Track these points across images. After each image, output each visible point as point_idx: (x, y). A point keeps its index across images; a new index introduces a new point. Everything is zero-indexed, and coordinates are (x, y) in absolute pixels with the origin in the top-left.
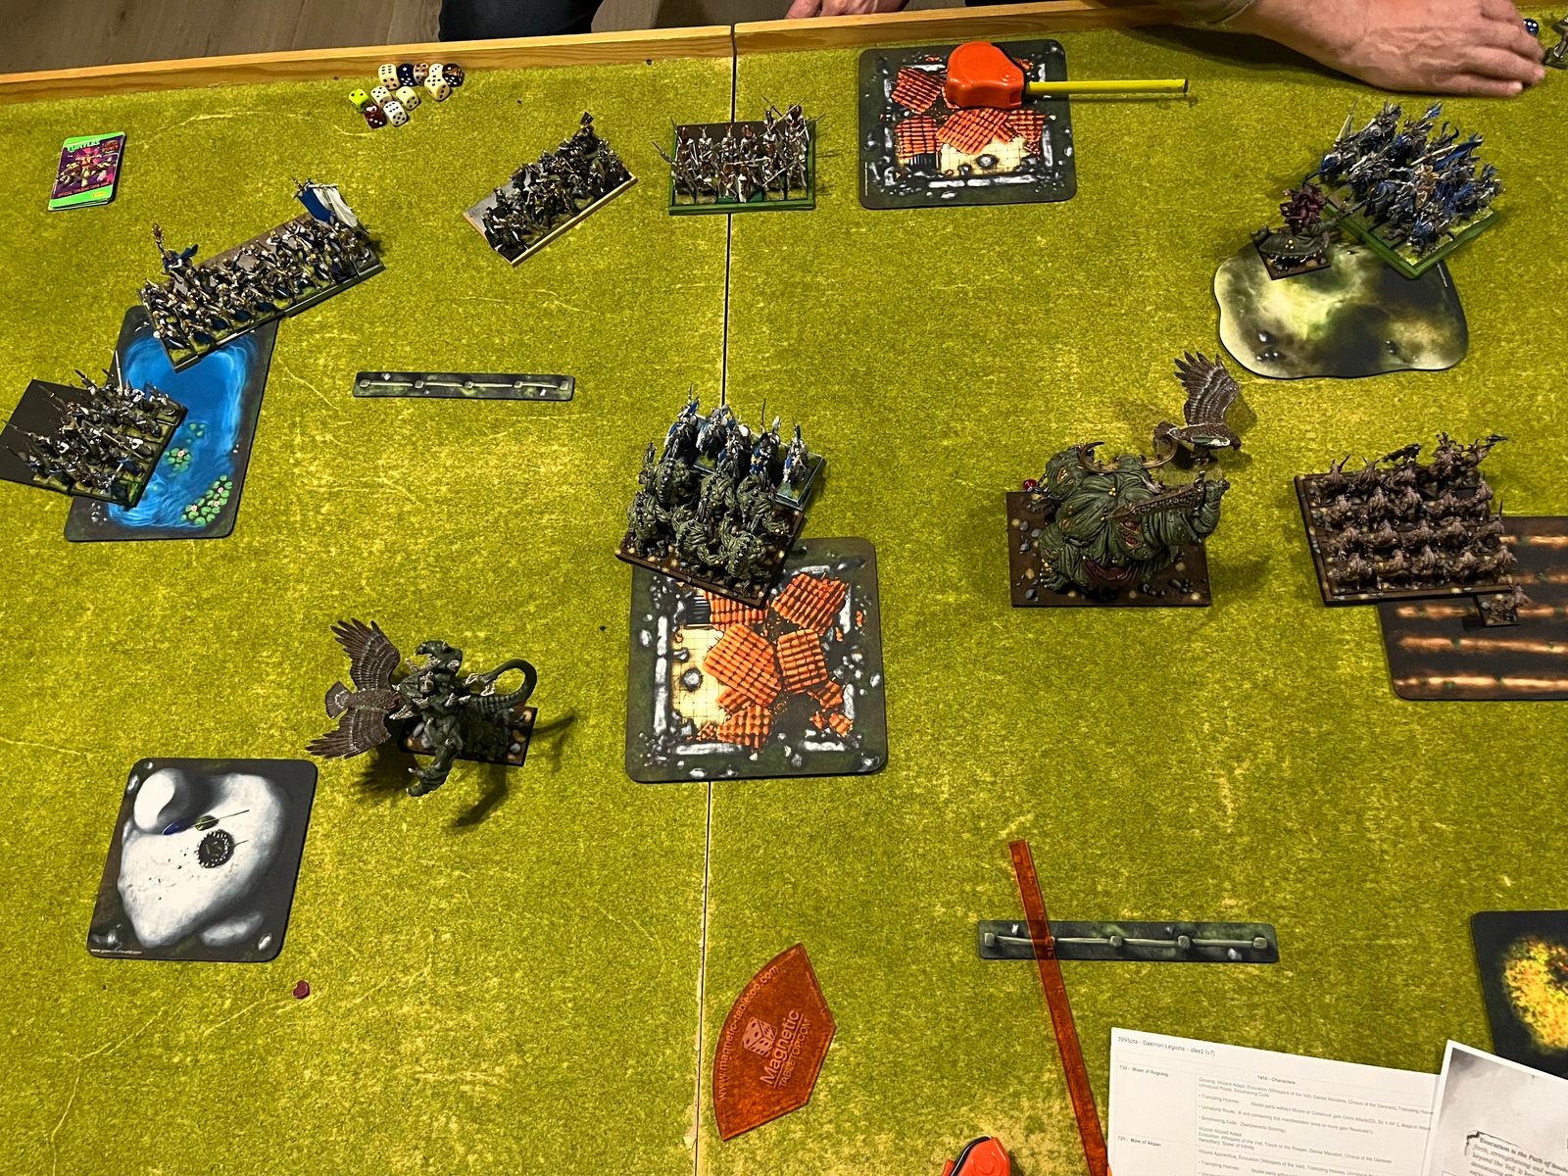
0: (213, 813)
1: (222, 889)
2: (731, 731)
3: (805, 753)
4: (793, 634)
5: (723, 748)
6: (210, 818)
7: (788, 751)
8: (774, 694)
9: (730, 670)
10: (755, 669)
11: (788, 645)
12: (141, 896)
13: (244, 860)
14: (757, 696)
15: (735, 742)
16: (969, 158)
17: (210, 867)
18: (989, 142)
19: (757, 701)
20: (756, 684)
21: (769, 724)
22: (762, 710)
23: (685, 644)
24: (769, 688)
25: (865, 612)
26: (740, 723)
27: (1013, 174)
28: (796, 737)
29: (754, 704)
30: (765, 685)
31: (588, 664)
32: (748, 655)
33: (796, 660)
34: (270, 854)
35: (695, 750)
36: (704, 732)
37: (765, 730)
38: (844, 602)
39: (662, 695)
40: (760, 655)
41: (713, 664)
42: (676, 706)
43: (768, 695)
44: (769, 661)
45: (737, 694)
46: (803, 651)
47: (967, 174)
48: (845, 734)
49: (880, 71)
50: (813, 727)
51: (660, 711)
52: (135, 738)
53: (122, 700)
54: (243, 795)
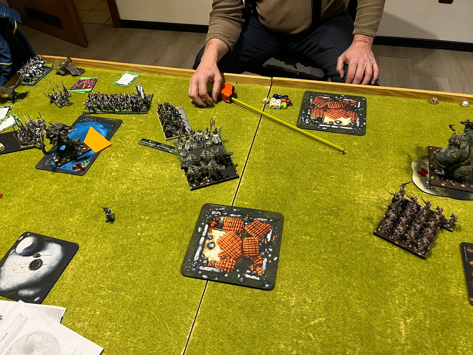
0: (40, 253)
1: (32, 278)
2: (221, 265)
3: (245, 278)
4: (250, 238)
5: (216, 270)
6: (39, 254)
7: (239, 276)
8: (239, 256)
9: (225, 245)
10: (234, 246)
11: (247, 241)
12: (6, 273)
13: (43, 270)
14: (232, 255)
15: (221, 269)
16: (333, 120)
17: (31, 270)
18: (340, 117)
19: (232, 257)
20: (233, 251)
21: (234, 266)
22: (233, 260)
23: (212, 234)
24: (238, 254)
25: (276, 236)
26: (224, 263)
27: (346, 126)
28: (243, 272)
29: (231, 257)
30: (236, 252)
31: (178, 234)
32: (233, 241)
33: (249, 246)
34: (52, 271)
35: (206, 269)
36: (211, 264)
37: (233, 267)
38: (270, 231)
39: (200, 248)
40: (237, 242)
41: (220, 242)
42: (204, 253)
43: (237, 256)
44: (239, 245)
45: (226, 253)
46: (252, 244)
47: (331, 124)
48: (261, 274)
49: (310, 96)
50: (250, 269)
51: (198, 254)
52: (27, 226)
53: (29, 214)
54: (52, 250)
